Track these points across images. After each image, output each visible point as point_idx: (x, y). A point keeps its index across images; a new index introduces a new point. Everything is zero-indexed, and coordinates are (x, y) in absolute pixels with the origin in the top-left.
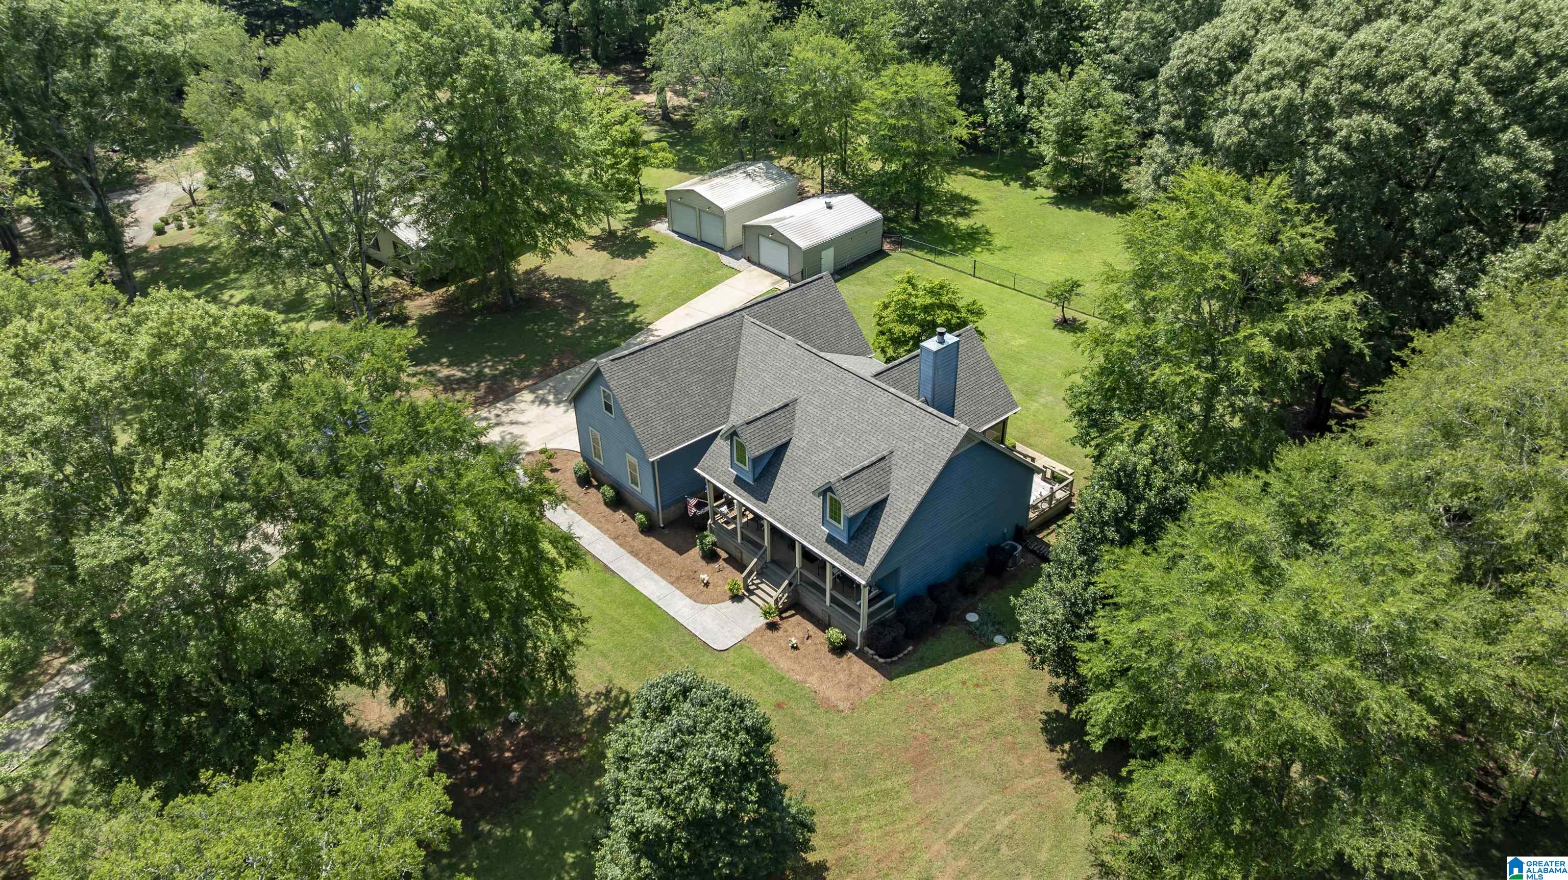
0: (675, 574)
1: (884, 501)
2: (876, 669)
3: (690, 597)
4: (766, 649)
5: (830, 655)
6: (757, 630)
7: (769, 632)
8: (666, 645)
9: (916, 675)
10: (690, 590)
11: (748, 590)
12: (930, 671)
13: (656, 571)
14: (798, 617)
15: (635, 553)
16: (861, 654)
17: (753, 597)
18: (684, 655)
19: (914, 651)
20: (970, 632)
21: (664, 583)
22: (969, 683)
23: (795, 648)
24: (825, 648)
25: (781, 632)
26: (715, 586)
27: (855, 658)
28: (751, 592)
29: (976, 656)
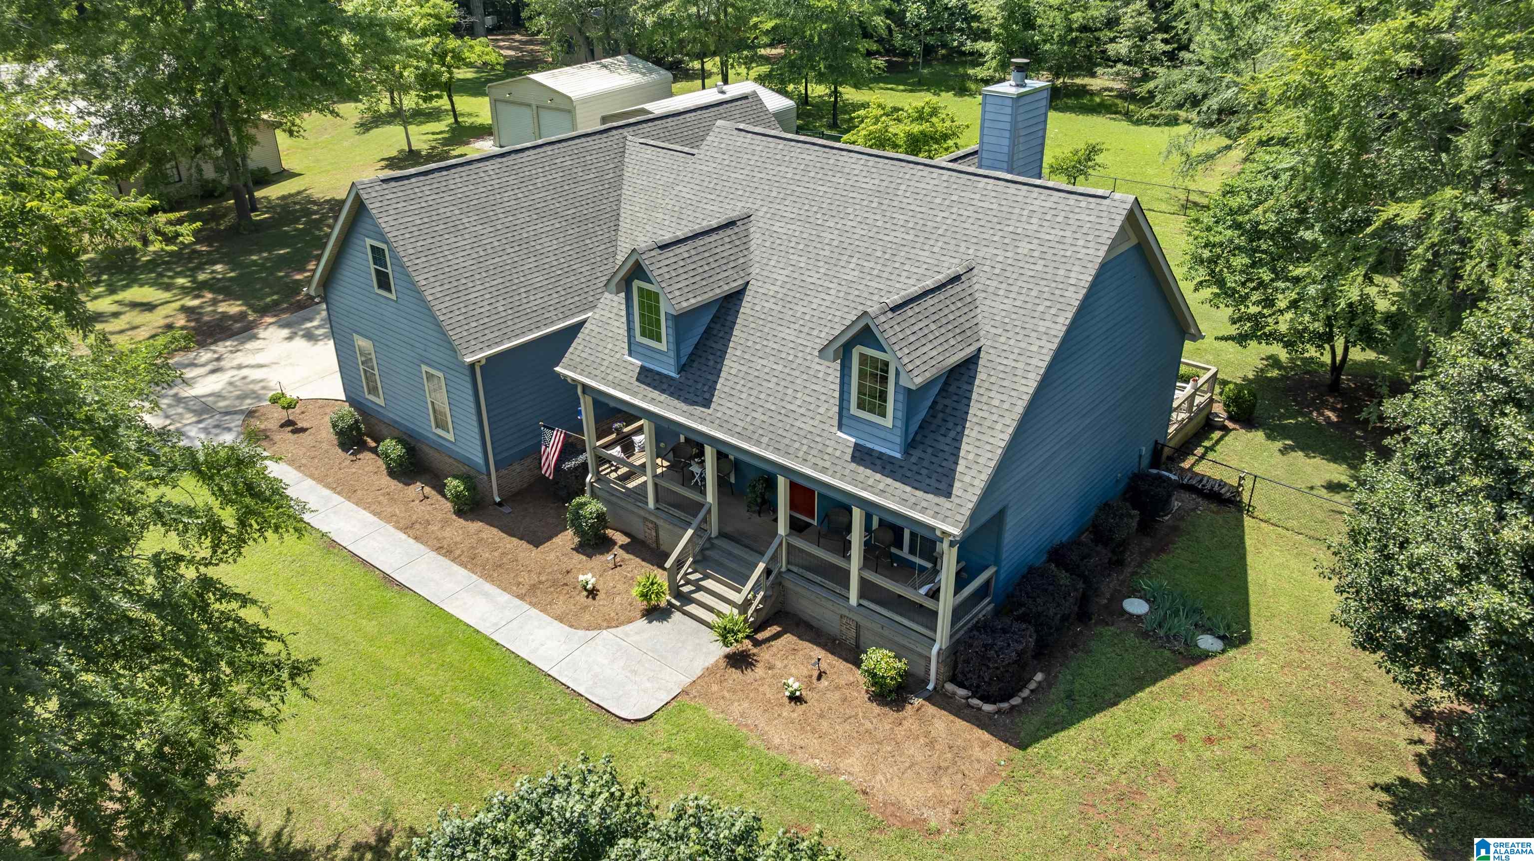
0: (526, 579)
1: (971, 362)
2: (982, 726)
3: (560, 619)
4: (736, 709)
5: (876, 709)
6: (710, 672)
7: (735, 674)
8: (516, 721)
9: (1072, 732)
10: (560, 607)
11: (678, 595)
12: (1099, 719)
13: (489, 578)
14: (788, 638)
15: (446, 551)
16: (939, 699)
17: (692, 608)
18: (558, 739)
19: (1048, 684)
20: (1145, 635)
21: (504, 597)
22: (1191, 737)
23: (796, 699)
24: (860, 695)
25: (760, 671)
26: (610, 594)
27: (930, 709)
28: (686, 599)
29: (1178, 679)
